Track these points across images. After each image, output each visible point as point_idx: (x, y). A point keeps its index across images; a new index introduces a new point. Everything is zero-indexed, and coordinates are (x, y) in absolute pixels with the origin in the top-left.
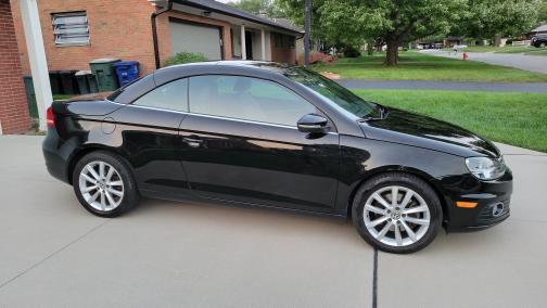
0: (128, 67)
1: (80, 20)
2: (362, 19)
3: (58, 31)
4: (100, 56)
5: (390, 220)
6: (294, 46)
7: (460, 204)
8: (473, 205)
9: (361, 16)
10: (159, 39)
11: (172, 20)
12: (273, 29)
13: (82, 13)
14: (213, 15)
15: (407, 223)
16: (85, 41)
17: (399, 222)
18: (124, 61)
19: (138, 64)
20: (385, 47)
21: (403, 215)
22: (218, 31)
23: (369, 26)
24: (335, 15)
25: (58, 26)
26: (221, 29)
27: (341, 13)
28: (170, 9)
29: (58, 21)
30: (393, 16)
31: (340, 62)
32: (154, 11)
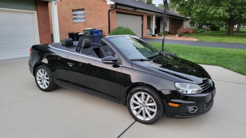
0: (98, 32)
1: (82, 12)
2: (212, 12)
3: (74, 17)
4: (88, 27)
5: (141, 107)
6: (182, 24)
7: (170, 104)
8: (177, 105)
9: (211, 11)
10: (111, 21)
11: (117, 12)
12: (171, 17)
13: (83, 10)
14: (138, 10)
15: (148, 110)
16: (84, 21)
17: (144, 109)
18: (97, 29)
19: (102, 31)
20: (237, 25)
21: (147, 106)
22: (141, 18)
23: (215, 16)
24: (198, 10)
25: (75, 15)
26: (142, 16)
27: (201, 9)
28: (116, 8)
29: (75, 13)
30: (230, 11)
31: (207, 32)
32: (109, 9)
